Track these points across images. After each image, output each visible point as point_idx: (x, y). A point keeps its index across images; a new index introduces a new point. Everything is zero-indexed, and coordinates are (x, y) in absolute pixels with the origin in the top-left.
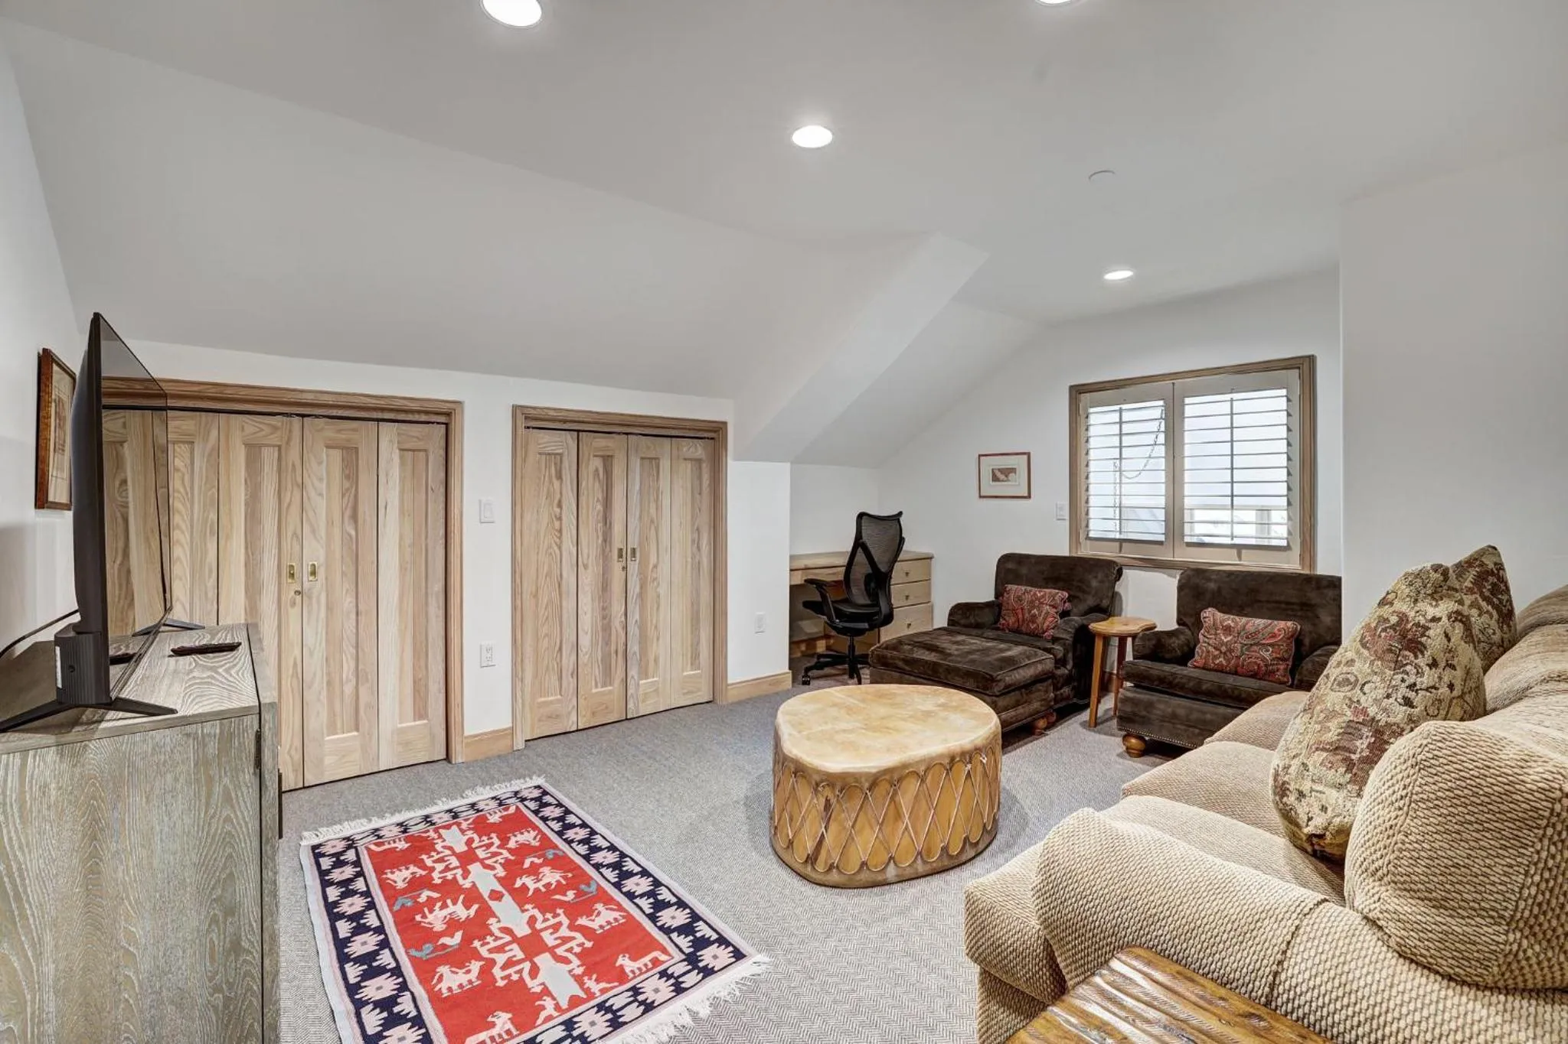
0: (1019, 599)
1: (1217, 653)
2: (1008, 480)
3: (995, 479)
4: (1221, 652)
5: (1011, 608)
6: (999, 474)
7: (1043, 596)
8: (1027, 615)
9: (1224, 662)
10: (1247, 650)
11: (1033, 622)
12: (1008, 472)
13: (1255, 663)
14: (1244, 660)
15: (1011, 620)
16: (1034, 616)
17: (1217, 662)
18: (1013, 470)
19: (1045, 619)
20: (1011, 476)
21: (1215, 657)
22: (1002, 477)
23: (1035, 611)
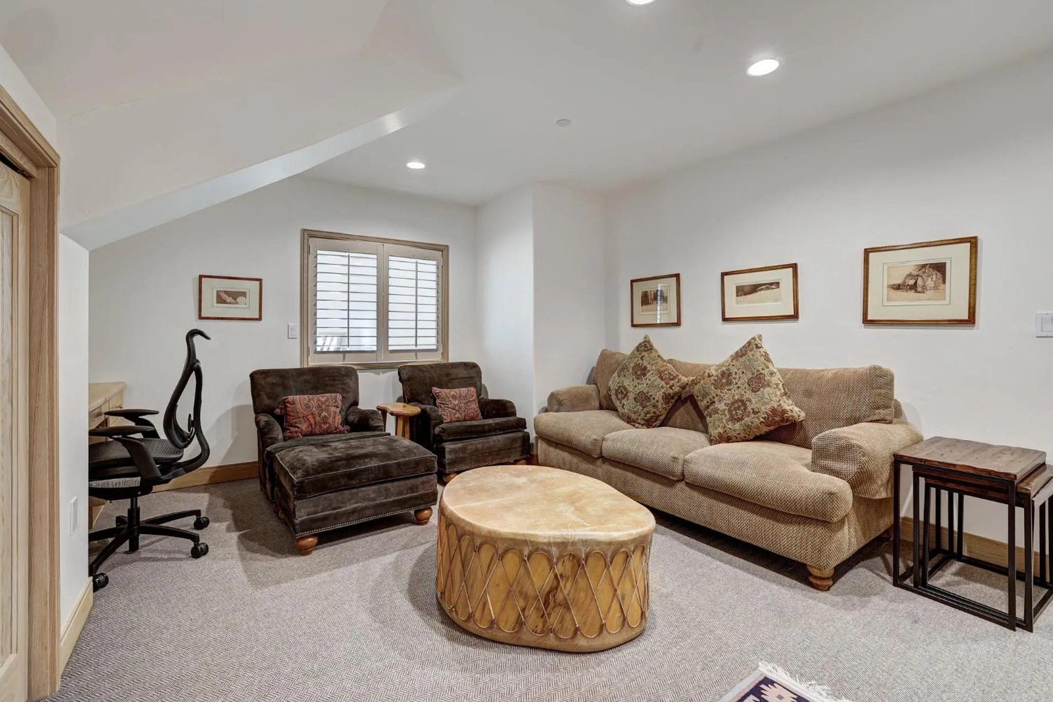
0: (307, 406)
1: (454, 411)
2: (237, 303)
3: (220, 300)
4: (456, 410)
5: (301, 416)
6: (225, 297)
7: (327, 400)
8: (318, 418)
9: (459, 416)
10: (467, 406)
11: (325, 423)
12: (235, 295)
13: (472, 412)
14: (468, 411)
15: (304, 427)
16: (325, 417)
17: (456, 416)
18: (243, 294)
19: (334, 418)
20: (240, 299)
21: (455, 414)
22: (229, 299)
23: (324, 414)
